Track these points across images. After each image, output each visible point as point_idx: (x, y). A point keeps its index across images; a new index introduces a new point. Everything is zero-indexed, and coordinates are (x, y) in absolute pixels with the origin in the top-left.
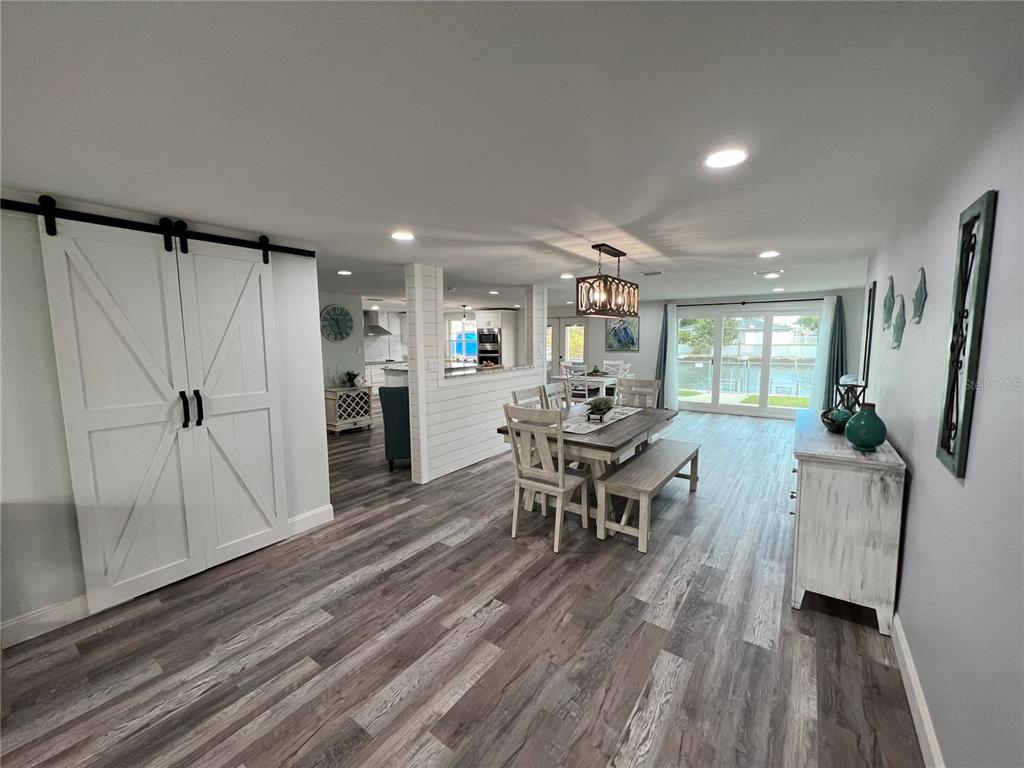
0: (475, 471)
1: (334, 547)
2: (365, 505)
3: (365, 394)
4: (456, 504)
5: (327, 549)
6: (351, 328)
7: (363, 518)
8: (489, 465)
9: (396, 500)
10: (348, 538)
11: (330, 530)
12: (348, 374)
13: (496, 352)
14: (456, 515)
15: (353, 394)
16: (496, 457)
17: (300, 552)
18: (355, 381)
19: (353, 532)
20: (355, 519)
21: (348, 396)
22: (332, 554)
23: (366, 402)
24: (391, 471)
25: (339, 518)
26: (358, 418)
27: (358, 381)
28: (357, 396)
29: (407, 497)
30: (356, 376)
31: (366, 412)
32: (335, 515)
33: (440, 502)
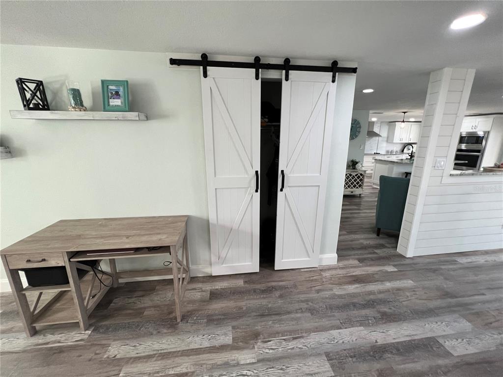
0: (463, 260)
1: (338, 291)
2: (361, 260)
3: (361, 175)
4: (446, 295)
5: (331, 290)
6: (359, 132)
7: (358, 272)
8: (481, 260)
9: (384, 265)
10: (346, 287)
11: (334, 272)
12: (352, 161)
13: (479, 151)
14: (449, 309)
15: (354, 174)
16: (486, 253)
17: (314, 284)
18: (356, 166)
19: (350, 283)
20: (352, 270)
21: (350, 175)
22: (334, 297)
23: (361, 180)
24: (378, 235)
25: (341, 264)
26: (354, 189)
27: (358, 166)
28: (356, 175)
29: (395, 266)
30: (357, 163)
31: (360, 186)
32: (338, 261)
33: (427, 283)
